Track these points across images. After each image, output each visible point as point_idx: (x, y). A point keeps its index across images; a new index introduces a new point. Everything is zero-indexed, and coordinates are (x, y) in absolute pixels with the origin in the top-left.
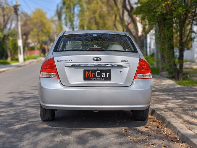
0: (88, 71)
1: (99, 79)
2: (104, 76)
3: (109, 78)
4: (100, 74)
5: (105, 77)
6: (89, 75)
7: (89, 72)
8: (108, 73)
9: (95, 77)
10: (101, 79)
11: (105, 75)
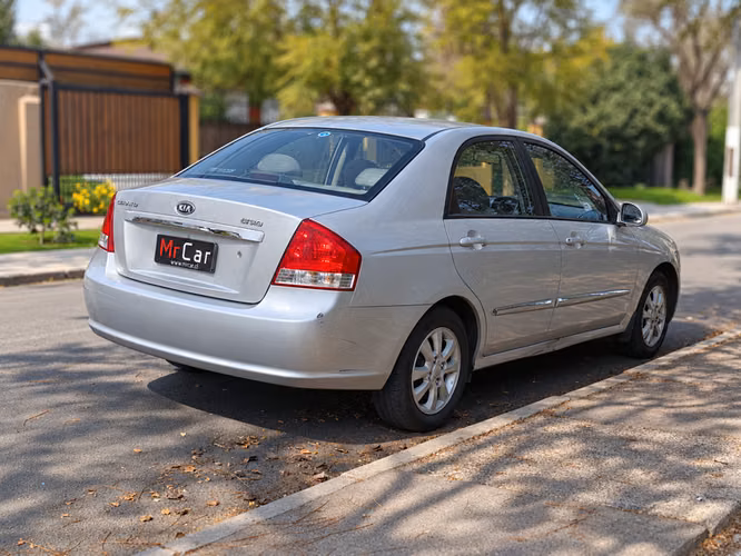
0: (168, 238)
1: (187, 265)
2: (197, 258)
3: (208, 267)
4: (190, 252)
5: (199, 261)
6: (166, 249)
7: (167, 243)
8: (207, 253)
9: (179, 258)
10: (192, 266)
11: (200, 256)
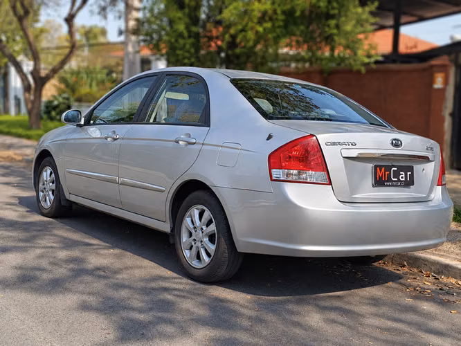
1: (395, 183)
2: (402, 178)
3: (410, 183)
4: (397, 174)
5: (404, 179)
6: (381, 175)
7: (381, 170)
8: (408, 173)
9: (389, 180)
10: (399, 184)
11: (404, 176)
